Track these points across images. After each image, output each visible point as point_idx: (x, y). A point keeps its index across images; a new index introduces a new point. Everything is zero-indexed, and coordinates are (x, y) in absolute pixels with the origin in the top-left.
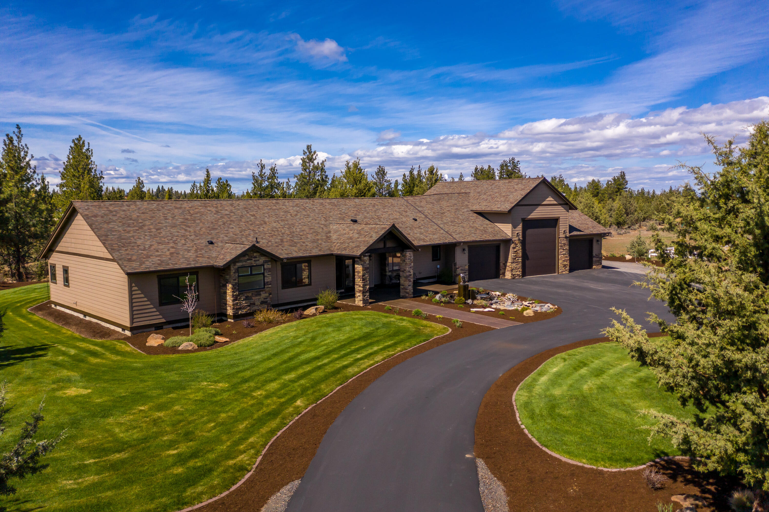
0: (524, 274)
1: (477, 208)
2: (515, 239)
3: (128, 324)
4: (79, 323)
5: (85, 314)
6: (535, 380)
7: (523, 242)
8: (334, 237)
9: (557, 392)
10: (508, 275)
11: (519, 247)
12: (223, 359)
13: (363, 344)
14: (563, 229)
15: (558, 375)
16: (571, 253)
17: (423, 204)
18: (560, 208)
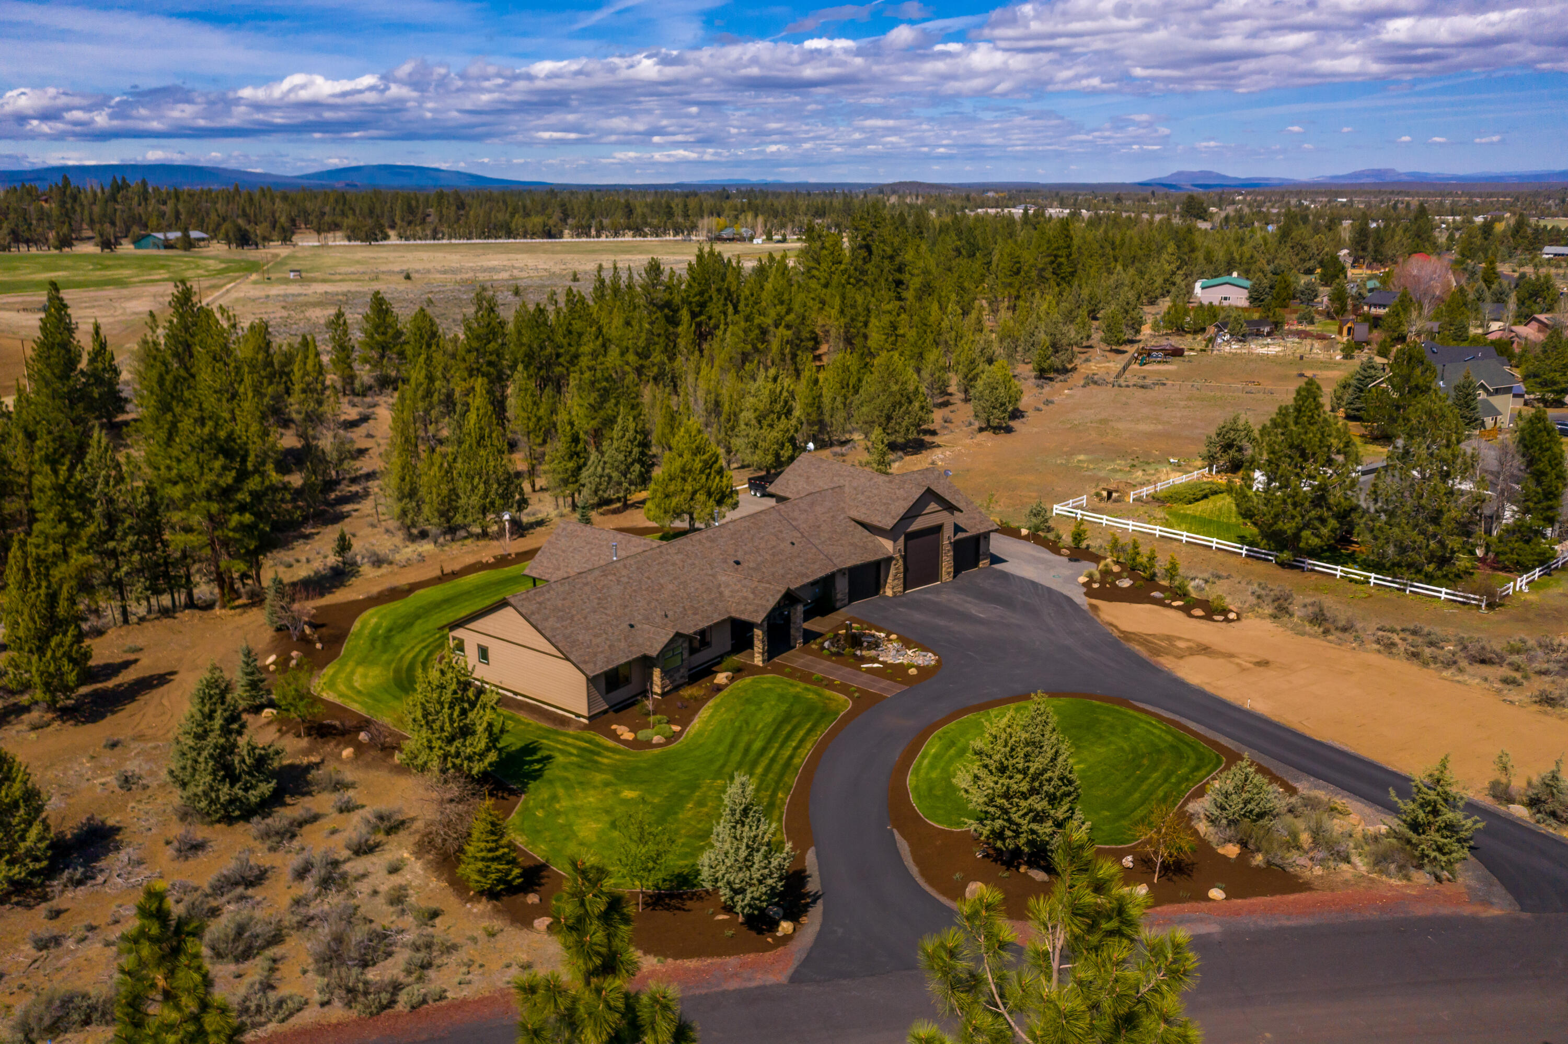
0: (905, 589)
1: (854, 514)
2: (897, 555)
3: (586, 714)
4: (521, 706)
5: (516, 694)
6: (920, 764)
7: (905, 558)
8: (727, 593)
9: (934, 775)
10: (889, 593)
11: (901, 562)
12: (697, 753)
13: (788, 728)
14: (948, 536)
15: (936, 757)
16: (956, 559)
17: (796, 514)
18: (946, 513)
